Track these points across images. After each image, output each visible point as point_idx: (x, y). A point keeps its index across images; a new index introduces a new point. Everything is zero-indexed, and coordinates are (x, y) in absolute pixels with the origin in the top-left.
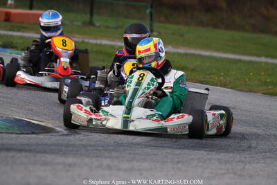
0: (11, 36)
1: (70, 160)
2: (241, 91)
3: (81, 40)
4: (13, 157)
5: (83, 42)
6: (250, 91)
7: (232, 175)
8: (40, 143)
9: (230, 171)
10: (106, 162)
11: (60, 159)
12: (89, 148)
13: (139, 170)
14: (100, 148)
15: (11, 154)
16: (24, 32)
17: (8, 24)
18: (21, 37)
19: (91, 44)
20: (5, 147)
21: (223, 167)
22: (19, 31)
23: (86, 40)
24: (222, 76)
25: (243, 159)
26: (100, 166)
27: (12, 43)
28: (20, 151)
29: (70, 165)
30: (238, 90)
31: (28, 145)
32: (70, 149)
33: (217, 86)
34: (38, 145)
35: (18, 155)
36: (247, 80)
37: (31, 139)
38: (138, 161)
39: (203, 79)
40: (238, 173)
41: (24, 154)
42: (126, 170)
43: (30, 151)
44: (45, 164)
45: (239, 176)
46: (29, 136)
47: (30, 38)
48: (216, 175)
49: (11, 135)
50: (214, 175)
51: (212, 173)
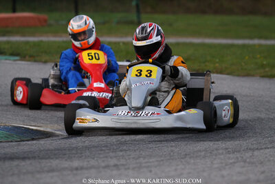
1: (76, 163)
2: (238, 76)
4: (18, 165)
6: (248, 75)
7: (242, 164)
8: (42, 149)
9: (240, 159)
10: (113, 162)
11: (66, 164)
12: (93, 149)
13: (148, 167)
14: (103, 148)
15: (15, 163)
16: (9, 36)
20: (8, 156)
21: (231, 156)
22: (4, 35)
24: (218, 63)
25: (250, 146)
26: (107, 167)
28: (24, 158)
29: (77, 169)
30: (234, 75)
32: (74, 152)
33: (214, 73)
34: (41, 151)
35: (23, 163)
36: (243, 64)
37: (32, 145)
40: (248, 160)
41: (28, 162)
42: (134, 169)
43: (34, 158)
44: (52, 170)
45: (249, 163)
46: (29, 142)
47: (17, 42)
48: (226, 165)
49: (11, 143)
50: (224, 165)
51: (222, 163)
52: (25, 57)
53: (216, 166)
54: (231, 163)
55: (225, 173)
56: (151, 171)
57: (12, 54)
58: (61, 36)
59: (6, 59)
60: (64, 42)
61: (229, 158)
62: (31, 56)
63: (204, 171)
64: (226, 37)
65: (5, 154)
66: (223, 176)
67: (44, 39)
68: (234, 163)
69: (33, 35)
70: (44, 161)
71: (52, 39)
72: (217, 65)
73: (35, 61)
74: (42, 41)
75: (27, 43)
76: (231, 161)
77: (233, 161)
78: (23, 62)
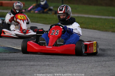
1: (32, 63)
2: (102, 31)
6: (106, 31)
7: (101, 67)
8: (18, 56)
10: (47, 63)
11: (28, 63)
12: (39, 58)
14: (44, 58)
15: (7, 62)
20: (4, 59)
21: (97, 63)
22: (6, 10)
25: (105, 60)
26: (45, 65)
28: (10, 60)
29: (32, 65)
31: (13, 57)
32: (32, 58)
33: (92, 29)
35: (10, 62)
36: (105, 26)
38: (60, 62)
39: (86, 27)
40: (103, 65)
41: (12, 61)
42: (56, 66)
43: (15, 60)
44: (22, 65)
45: (104, 66)
46: (13, 54)
48: (94, 67)
50: (93, 67)
51: (92, 66)
53: (90, 67)
54: (96, 66)
55: (93, 70)
56: (63, 68)
61: (95, 64)
63: (84, 69)
66: (92, 71)
70: (19, 61)
72: (94, 26)
76: (96, 65)
77: (97, 65)
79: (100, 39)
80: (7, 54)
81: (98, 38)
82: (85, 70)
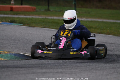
0: (14, 17)
1: (44, 71)
2: (117, 36)
3: (44, 17)
5: (46, 18)
7: (116, 73)
8: (30, 64)
10: (60, 70)
11: (40, 71)
12: (52, 65)
13: (75, 73)
14: (57, 65)
15: (18, 69)
16: (19, 15)
17: (12, 12)
18: (18, 18)
19: (49, 19)
20: (15, 66)
21: (112, 70)
22: (17, 15)
23: (47, 17)
24: (109, 30)
26: (57, 72)
27: (14, 20)
28: (22, 67)
29: (44, 73)
30: (115, 36)
31: (25, 65)
32: (44, 65)
33: (107, 34)
34: (29, 65)
35: (21, 69)
37: (26, 62)
38: (74, 69)
39: (100, 32)
41: (23, 69)
42: (69, 74)
43: (26, 67)
44: (34, 73)
46: (25, 61)
47: (22, 18)
49: (17, 61)
51: (108, 73)
52: (25, 24)
53: (105, 74)
54: (111, 73)
55: (109, 77)
56: (76, 75)
57: (20, 23)
58: (41, 16)
59: (17, 25)
60: (42, 18)
61: (111, 71)
62: (28, 24)
64: (113, 19)
65: (14, 65)
66: (108, 79)
67: (34, 17)
68: (113, 73)
69: (29, 15)
70: (30, 69)
71: (37, 17)
73: (30, 26)
74: (33, 18)
75: (27, 18)
76: (112, 72)
78: (24, 26)
79: (115, 44)
80: (18, 61)
81: (113, 44)
82: (100, 77)
